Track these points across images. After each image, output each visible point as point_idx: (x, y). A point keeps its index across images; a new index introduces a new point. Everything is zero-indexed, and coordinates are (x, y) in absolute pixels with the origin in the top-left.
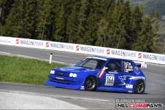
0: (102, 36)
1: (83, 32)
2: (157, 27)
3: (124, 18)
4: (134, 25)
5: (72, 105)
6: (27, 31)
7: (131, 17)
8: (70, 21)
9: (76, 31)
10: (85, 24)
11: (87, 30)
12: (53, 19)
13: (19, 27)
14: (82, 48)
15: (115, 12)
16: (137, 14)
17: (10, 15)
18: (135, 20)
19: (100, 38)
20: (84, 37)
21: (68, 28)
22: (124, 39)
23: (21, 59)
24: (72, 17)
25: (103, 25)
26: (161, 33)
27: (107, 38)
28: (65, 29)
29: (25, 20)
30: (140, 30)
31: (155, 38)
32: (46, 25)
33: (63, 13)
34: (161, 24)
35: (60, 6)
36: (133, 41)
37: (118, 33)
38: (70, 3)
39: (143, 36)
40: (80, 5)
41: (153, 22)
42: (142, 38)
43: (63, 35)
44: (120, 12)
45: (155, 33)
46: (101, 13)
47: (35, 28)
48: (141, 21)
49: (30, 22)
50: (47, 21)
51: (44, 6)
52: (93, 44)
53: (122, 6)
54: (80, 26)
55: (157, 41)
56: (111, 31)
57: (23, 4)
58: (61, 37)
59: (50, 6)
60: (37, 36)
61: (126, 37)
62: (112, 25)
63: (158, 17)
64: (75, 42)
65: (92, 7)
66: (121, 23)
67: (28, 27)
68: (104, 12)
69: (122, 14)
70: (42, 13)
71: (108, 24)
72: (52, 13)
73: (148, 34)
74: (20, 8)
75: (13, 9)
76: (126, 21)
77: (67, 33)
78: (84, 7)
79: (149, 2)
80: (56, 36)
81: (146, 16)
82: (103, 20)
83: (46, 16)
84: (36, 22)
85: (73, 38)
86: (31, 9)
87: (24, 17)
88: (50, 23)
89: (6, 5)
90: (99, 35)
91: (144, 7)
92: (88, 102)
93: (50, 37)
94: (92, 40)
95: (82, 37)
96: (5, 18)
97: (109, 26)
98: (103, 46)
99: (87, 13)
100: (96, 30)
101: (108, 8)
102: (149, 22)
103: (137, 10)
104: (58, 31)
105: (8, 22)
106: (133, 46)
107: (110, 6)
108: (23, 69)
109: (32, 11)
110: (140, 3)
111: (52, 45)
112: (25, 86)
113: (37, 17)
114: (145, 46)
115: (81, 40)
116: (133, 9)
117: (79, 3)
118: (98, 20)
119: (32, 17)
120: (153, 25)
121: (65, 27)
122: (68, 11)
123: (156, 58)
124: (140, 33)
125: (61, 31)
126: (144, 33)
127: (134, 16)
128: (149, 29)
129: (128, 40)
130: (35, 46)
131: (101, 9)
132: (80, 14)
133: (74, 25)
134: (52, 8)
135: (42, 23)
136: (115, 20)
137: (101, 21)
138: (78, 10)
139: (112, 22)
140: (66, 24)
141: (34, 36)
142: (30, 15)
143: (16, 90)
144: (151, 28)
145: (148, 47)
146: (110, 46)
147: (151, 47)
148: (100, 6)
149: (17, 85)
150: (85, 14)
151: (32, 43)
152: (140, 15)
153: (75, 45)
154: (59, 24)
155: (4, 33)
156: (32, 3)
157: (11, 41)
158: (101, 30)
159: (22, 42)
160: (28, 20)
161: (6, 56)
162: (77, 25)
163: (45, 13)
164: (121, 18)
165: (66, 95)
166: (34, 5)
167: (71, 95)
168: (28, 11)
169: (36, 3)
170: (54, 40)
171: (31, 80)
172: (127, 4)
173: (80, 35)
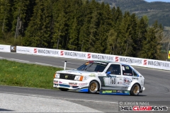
0: (111, 45)
1: (94, 42)
2: (160, 37)
3: (131, 29)
4: (140, 35)
5: (85, 107)
6: (44, 41)
7: (137, 28)
8: (82, 32)
9: (88, 41)
10: (95, 34)
11: (98, 39)
12: (67, 30)
13: (37, 38)
14: (93, 56)
15: (123, 24)
16: (142, 25)
17: (29, 27)
18: (140, 31)
19: (109, 47)
20: (95, 46)
21: (81, 38)
22: (131, 47)
23: (38, 66)
24: (84, 28)
25: (112, 35)
26: (164, 42)
27: (116, 47)
28: (78, 39)
29: (42, 31)
30: (145, 39)
31: (159, 47)
32: (61, 36)
33: (76, 25)
34: (164, 34)
35: (74, 18)
36: (139, 49)
37: (125, 42)
38: (82, 16)
39: (148, 45)
40: (91, 18)
41: (157, 32)
42: (147, 46)
43: (76, 45)
44: (127, 23)
45: (158, 42)
46: (110, 24)
47: (51, 38)
48: (146, 31)
49: (47, 34)
50: (62, 32)
51: (59, 19)
52: (103, 52)
53: (129, 18)
54: (91, 36)
55: (161, 49)
56: (119, 40)
57: (40, 17)
58: (74, 47)
59: (65, 19)
60: (53, 45)
61: (133, 46)
62: (120, 35)
63: (161, 27)
64: (87, 50)
65: (102, 19)
66: (128, 33)
67: (45, 37)
68: (113, 23)
69: (129, 25)
70: (57, 25)
71: (116, 34)
72: (66, 25)
73: (152, 43)
74: (38, 21)
75: (31, 22)
76: (133, 32)
77: (80, 42)
78: (94, 19)
79: (153, 15)
80: (69, 46)
81: (150, 27)
82: (112, 31)
83: (61, 28)
84: (52, 33)
85: (85, 47)
86: (47, 22)
87: (41, 29)
88: (64, 34)
89: (25, 19)
90: (108, 44)
91: (148, 19)
92: (99, 105)
93: (64, 47)
94: (102, 48)
95: (93, 46)
96: (25, 30)
97: (118, 36)
98: (112, 54)
99: (98, 24)
100: (106, 39)
101: (116, 20)
102: (153, 32)
103: (142, 21)
104: (71, 40)
105: (27, 33)
106: (138, 54)
107: (118, 18)
108: (41, 76)
109: (48, 24)
110: (144, 15)
111: (66, 54)
112: (42, 90)
113: (52, 29)
114: (150, 54)
115: (93, 49)
116: (138, 21)
117: (90, 16)
118: (107, 31)
119: (48, 29)
120: (157, 35)
121: (78, 37)
122: (80, 23)
123: (159, 64)
124: (145, 42)
125: (74, 41)
126: (149, 42)
127: (140, 27)
128: (153, 38)
129: (135, 49)
130: (51, 55)
131: (110, 21)
132: (91, 25)
133: (86, 35)
134: (66, 21)
135: (57, 34)
136: (123, 31)
137: (110, 31)
138: (89, 22)
139: (120, 32)
140: (79, 34)
141: (50, 45)
142: (46, 27)
143: (35, 93)
144: (155, 37)
145: (152, 54)
146: (119, 54)
147: (156, 55)
148: (109, 19)
149: (35, 90)
150: (96, 25)
151: (49, 52)
152: (145, 26)
153: (87, 53)
154: (73, 35)
155: (24, 43)
156: (48, 16)
157: (30, 50)
158: (110, 40)
159: (39, 51)
160: (45, 32)
161: (26, 64)
162: (88, 35)
163: (60, 25)
164: (128, 29)
165: (79, 98)
166: (50, 18)
167: (84, 98)
168: (45, 24)
169: (52, 16)
170: (68, 49)
171: (47, 85)
172: (134, 16)
173: (91, 44)
